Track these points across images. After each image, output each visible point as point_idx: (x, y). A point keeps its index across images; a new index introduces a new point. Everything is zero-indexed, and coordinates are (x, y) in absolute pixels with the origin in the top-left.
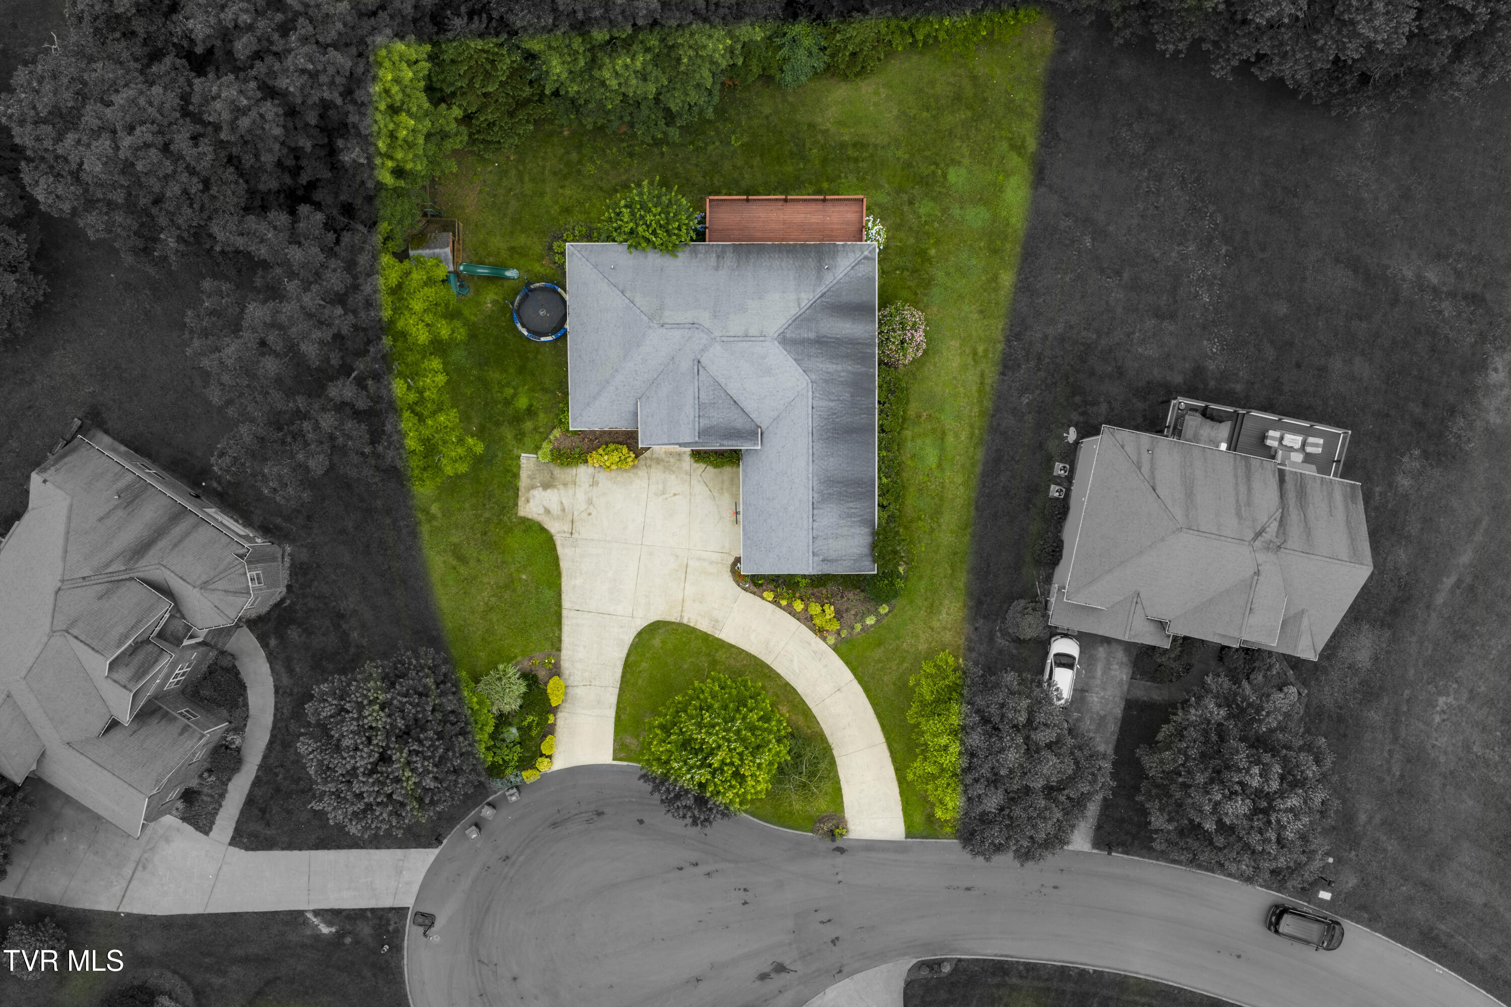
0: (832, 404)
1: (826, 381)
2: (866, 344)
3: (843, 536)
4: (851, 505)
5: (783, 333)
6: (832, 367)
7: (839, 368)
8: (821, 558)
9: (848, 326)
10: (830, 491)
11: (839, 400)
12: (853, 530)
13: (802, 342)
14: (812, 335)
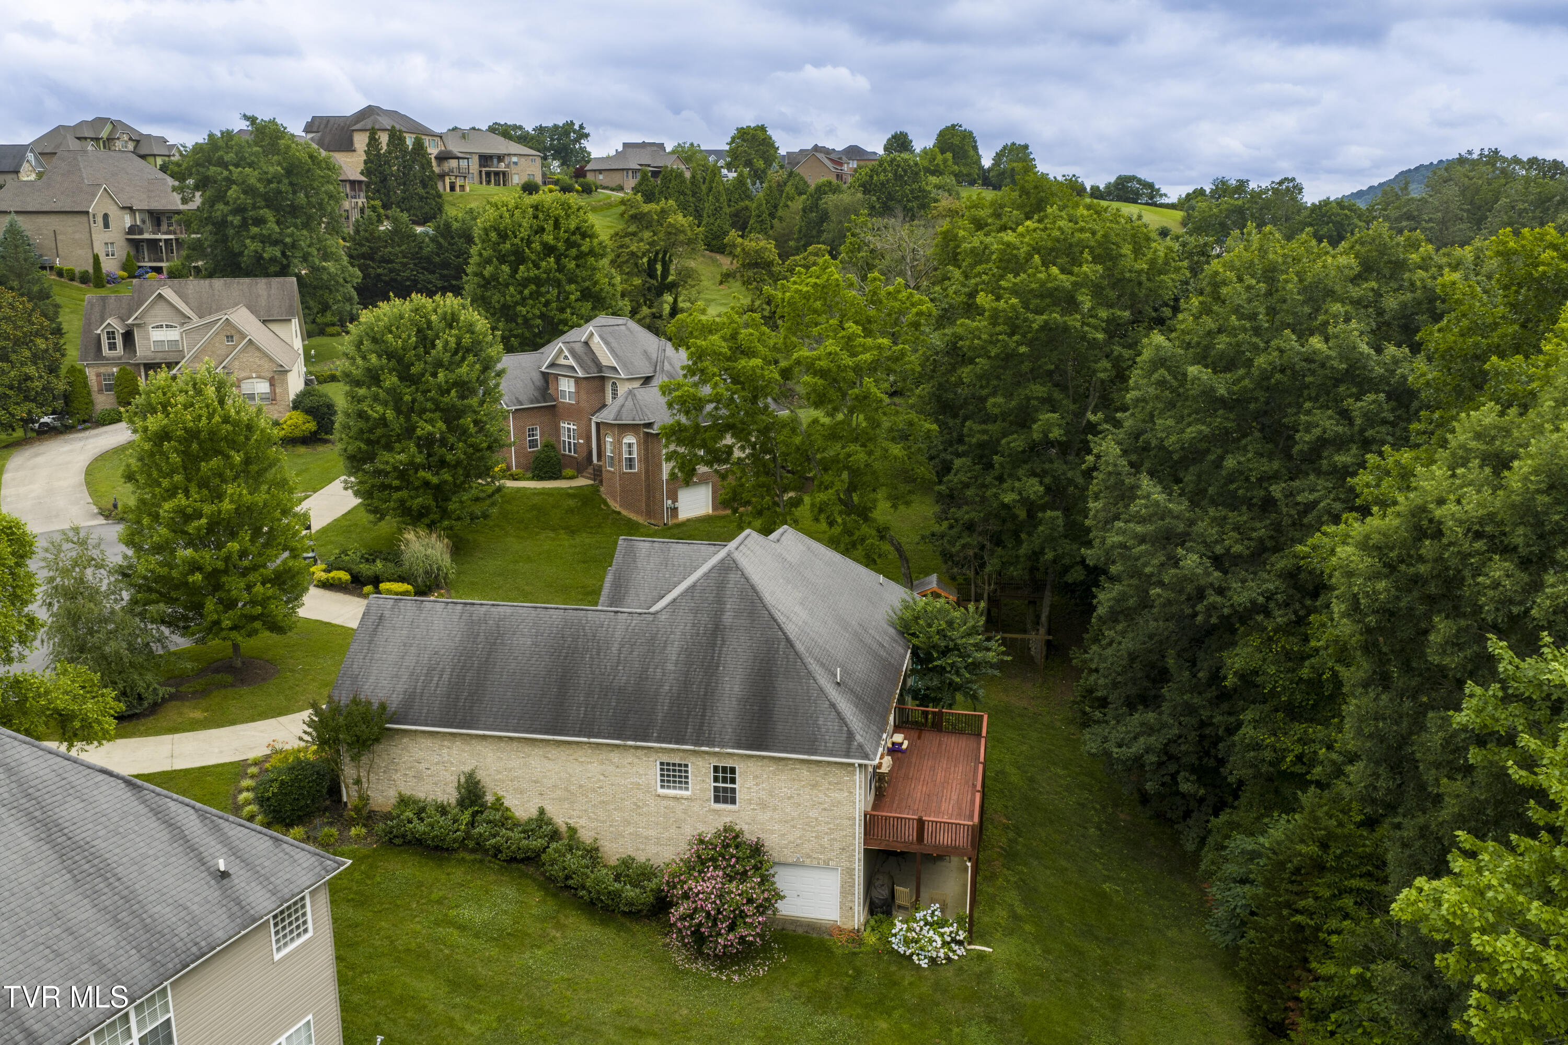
0: (616, 646)
1: (653, 638)
2: (702, 724)
3: (403, 658)
4: (446, 676)
5: (737, 567)
6: (673, 652)
7: (670, 667)
8: (387, 613)
9: (737, 688)
10: (481, 637)
11: (618, 663)
12: (405, 678)
13: (719, 600)
14: (728, 618)
